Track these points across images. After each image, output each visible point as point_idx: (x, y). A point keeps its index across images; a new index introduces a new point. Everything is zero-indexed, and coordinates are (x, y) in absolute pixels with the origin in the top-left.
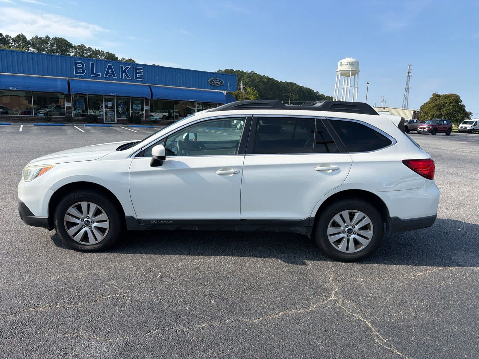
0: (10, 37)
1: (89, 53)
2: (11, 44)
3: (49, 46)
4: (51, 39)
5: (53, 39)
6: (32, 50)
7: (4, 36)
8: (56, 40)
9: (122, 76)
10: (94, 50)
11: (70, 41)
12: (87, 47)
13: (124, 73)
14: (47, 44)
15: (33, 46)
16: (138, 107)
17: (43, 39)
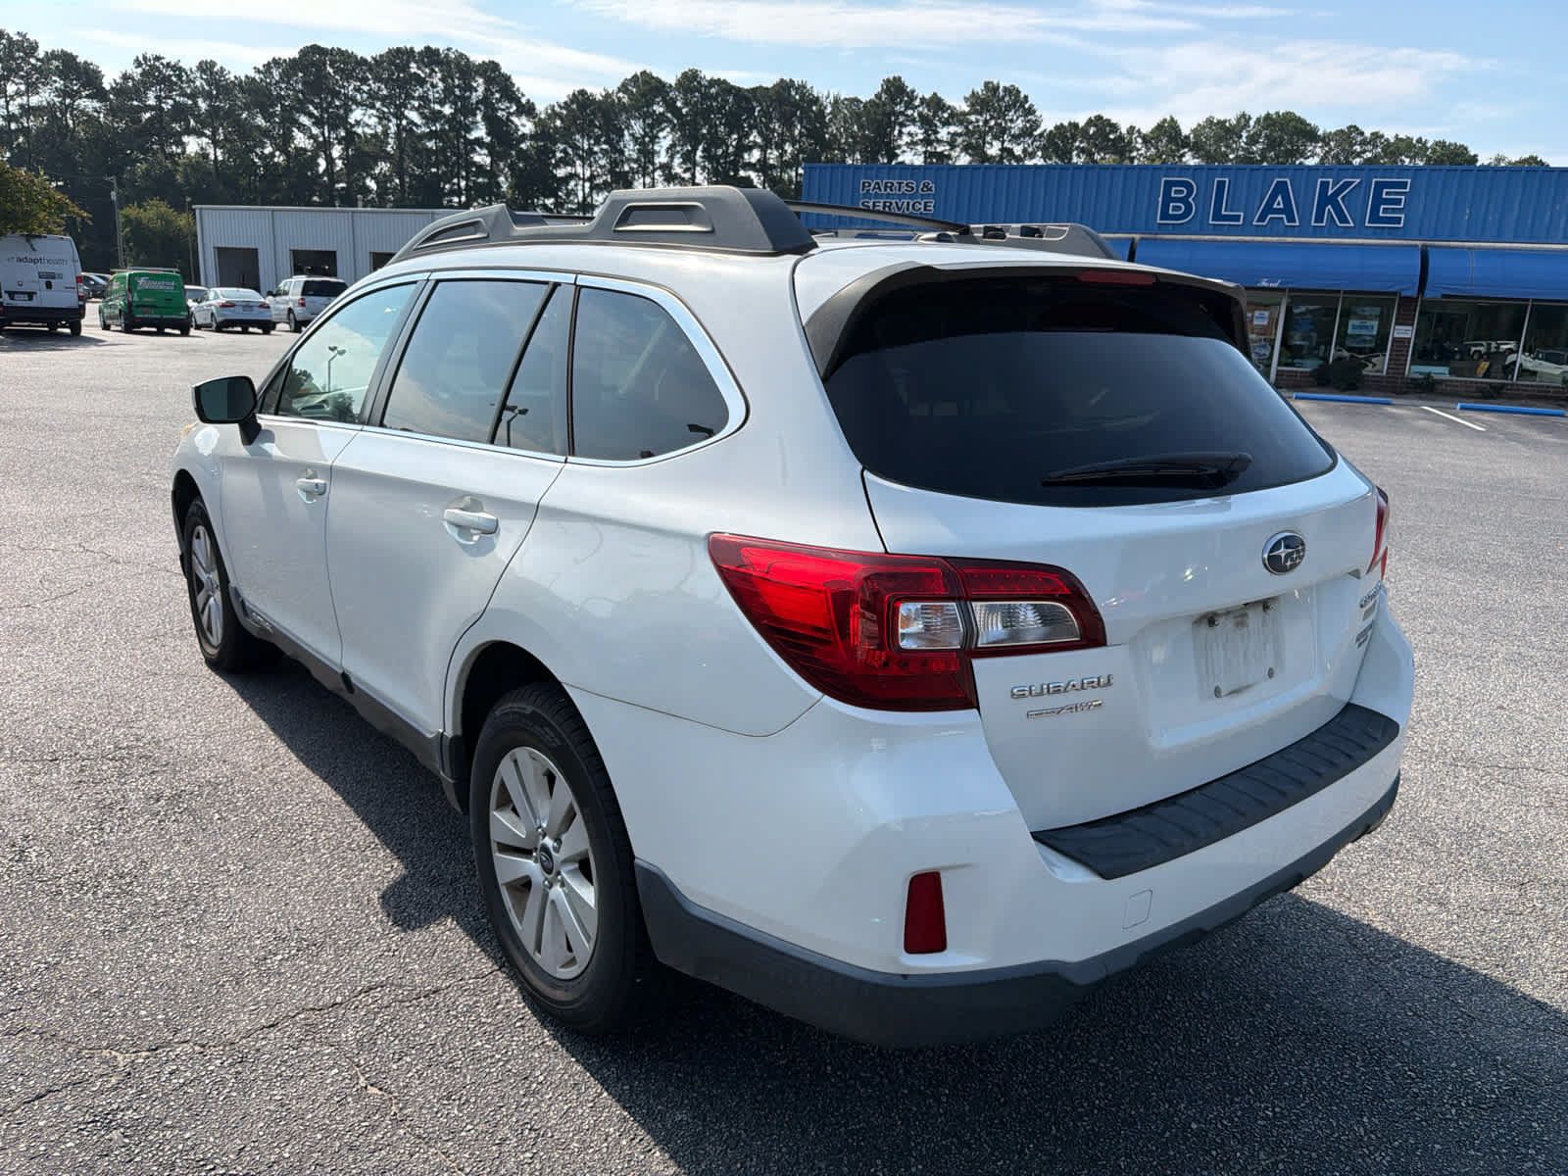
0: (1139, 131)
1: (1370, 152)
2: (1138, 150)
3: (1242, 144)
4: (1252, 123)
5: (1258, 120)
6: (1190, 159)
7: (1124, 131)
8: (1268, 121)
9: (1319, 219)
10: (1392, 141)
11: (1311, 120)
12: (1368, 134)
13: (1329, 207)
14: (1236, 139)
15: (1197, 148)
16: (1366, 327)
17: (1227, 124)
